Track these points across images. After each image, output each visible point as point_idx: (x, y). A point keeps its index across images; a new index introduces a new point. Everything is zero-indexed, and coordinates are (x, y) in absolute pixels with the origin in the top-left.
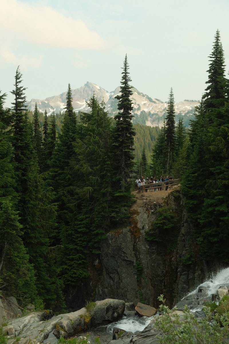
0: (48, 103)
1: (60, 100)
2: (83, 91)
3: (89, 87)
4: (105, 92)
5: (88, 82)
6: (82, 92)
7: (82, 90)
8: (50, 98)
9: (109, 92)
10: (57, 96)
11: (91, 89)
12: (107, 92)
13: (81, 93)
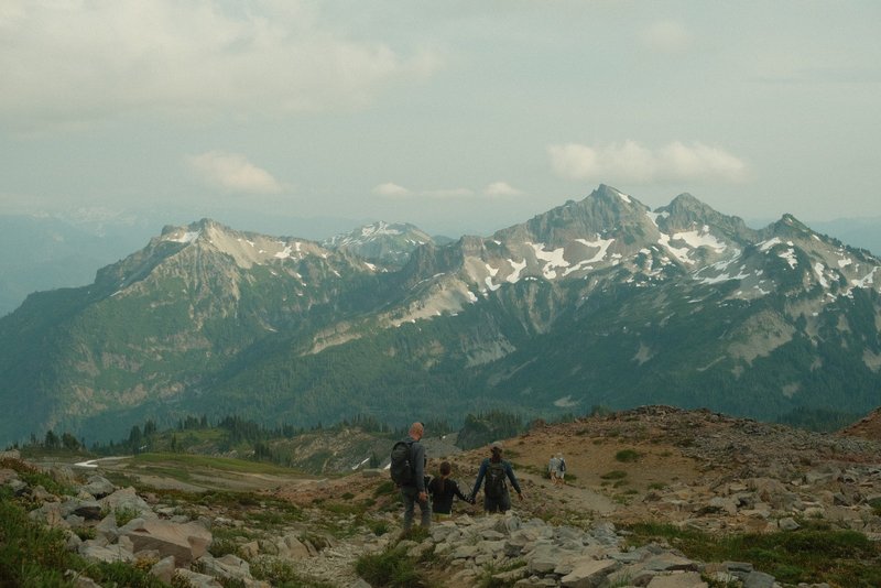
0: (503, 246)
1: (531, 235)
2: (593, 210)
3: (607, 200)
4: (644, 209)
5: (602, 186)
6: (590, 213)
7: (589, 208)
8: (507, 231)
9: (653, 210)
10: (522, 225)
11: (614, 205)
12: (648, 209)
13: (587, 214)
